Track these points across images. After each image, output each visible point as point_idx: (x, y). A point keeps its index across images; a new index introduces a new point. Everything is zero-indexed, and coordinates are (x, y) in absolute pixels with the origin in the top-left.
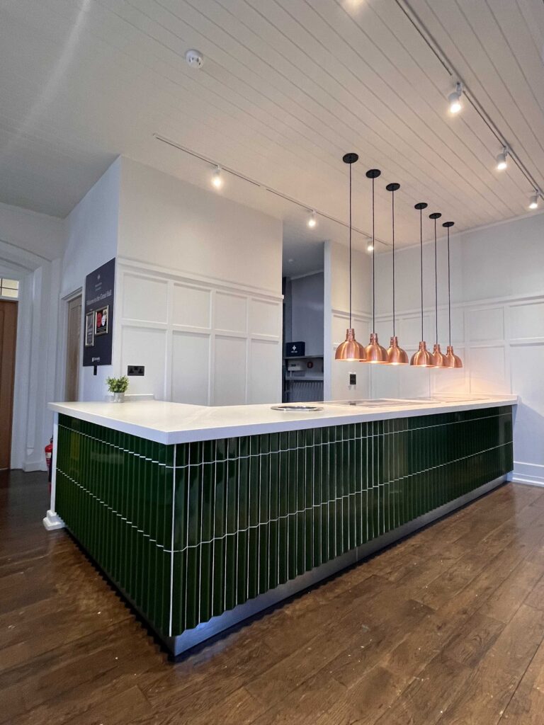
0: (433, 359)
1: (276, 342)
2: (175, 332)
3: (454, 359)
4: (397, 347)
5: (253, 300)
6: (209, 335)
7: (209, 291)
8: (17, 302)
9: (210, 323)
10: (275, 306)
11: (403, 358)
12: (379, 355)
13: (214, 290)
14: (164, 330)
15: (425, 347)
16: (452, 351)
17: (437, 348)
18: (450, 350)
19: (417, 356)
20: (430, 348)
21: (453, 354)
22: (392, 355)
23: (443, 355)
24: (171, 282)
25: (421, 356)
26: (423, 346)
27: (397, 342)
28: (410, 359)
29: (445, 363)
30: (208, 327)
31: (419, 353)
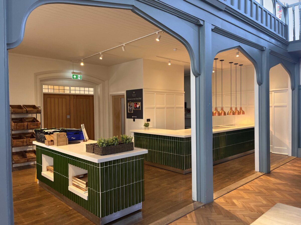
0: (234, 113)
1: (183, 108)
2: (157, 108)
3: (242, 111)
4: (223, 110)
5: (176, 95)
6: (165, 108)
7: (164, 94)
8: (94, 95)
9: (165, 104)
10: (182, 96)
11: (225, 114)
12: (218, 114)
13: (166, 94)
14: (154, 108)
15: (232, 109)
16: (242, 109)
17: (236, 108)
18: (241, 109)
19: (229, 112)
20: (234, 109)
21: (242, 110)
22: (221, 113)
23: (238, 111)
24: (156, 93)
25: (230, 112)
26: (231, 109)
27: (223, 109)
28: (227, 114)
29: (239, 113)
30: (164, 105)
31: (230, 111)
